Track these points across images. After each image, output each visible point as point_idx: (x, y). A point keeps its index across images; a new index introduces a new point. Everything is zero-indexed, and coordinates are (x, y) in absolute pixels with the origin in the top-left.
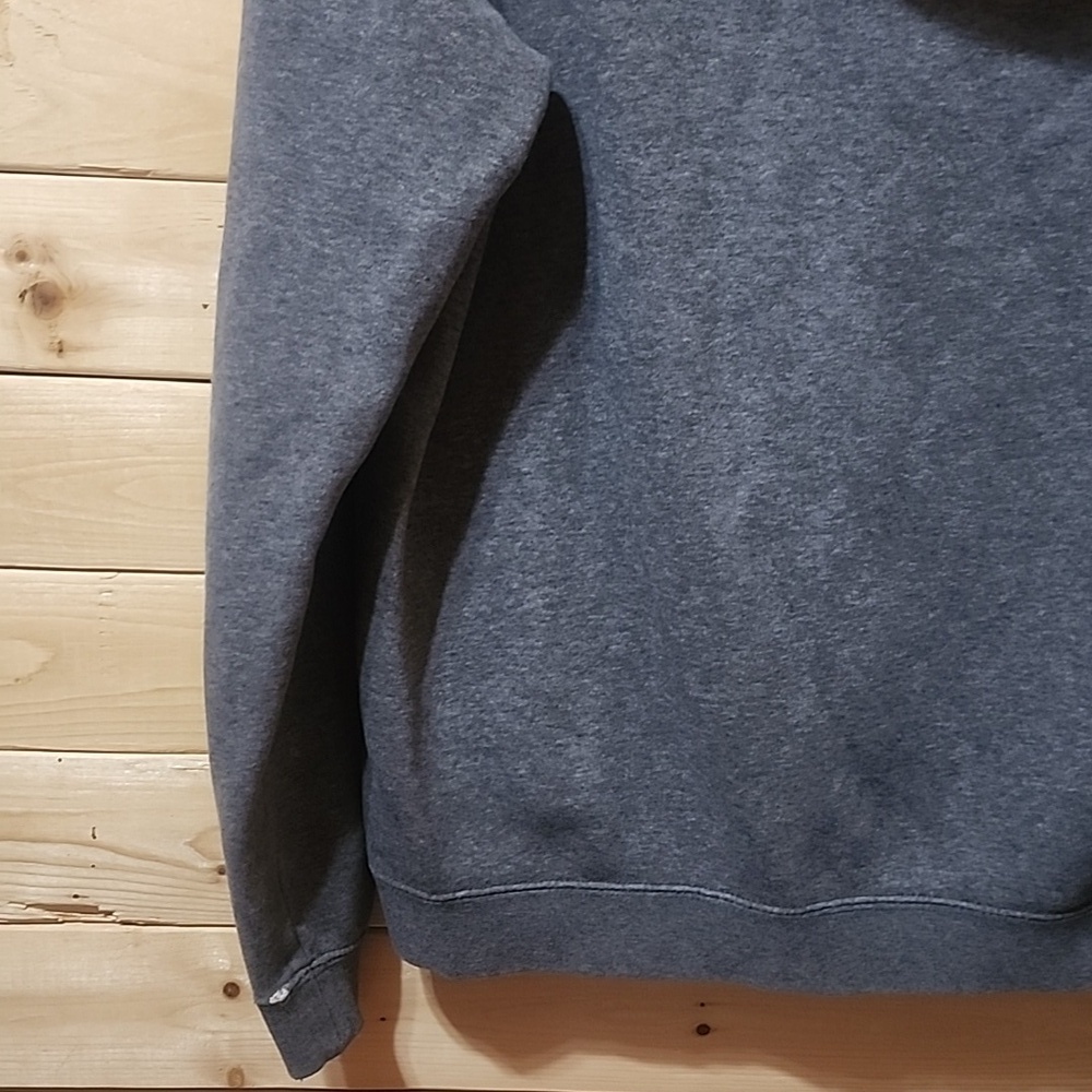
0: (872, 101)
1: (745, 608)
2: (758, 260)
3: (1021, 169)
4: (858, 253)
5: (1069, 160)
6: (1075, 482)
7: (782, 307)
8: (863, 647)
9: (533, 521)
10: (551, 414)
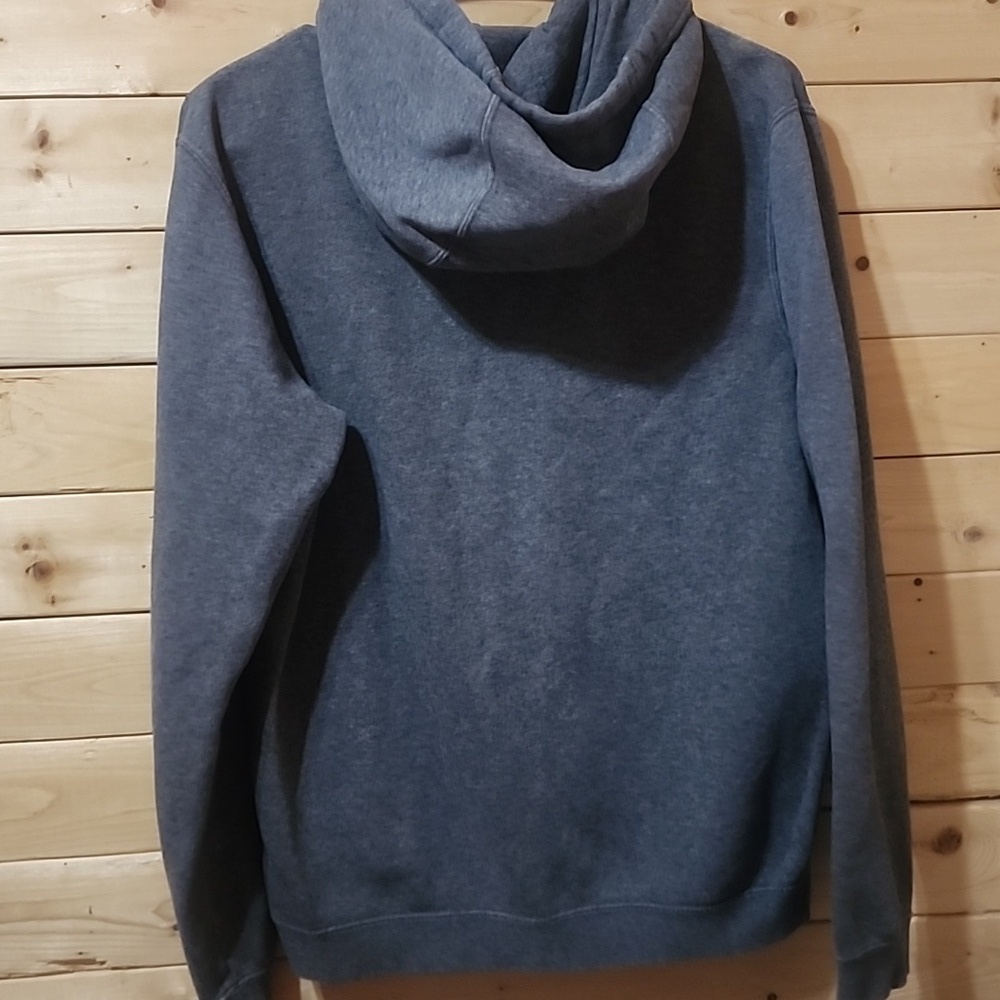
0: (543, 418)
1: (495, 729)
2: (483, 516)
3: (636, 450)
4: (544, 505)
5: (663, 443)
6: (690, 634)
7: (501, 543)
8: (573, 746)
9: (360, 684)
10: (366, 616)
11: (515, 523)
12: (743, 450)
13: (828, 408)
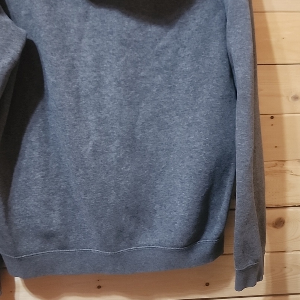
0: (116, 39)
1: (94, 173)
2: (89, 82)
3: (156, 55)
4: (116, 78)
5: (168, 52)
6: (177, 135)
7: (97, 94)
8: (127, 181)
9: (36, 154)
10: (39, 125)
11: (104, 86)
12: (203, 54)
13: (240, 31)
